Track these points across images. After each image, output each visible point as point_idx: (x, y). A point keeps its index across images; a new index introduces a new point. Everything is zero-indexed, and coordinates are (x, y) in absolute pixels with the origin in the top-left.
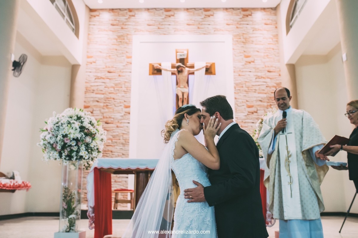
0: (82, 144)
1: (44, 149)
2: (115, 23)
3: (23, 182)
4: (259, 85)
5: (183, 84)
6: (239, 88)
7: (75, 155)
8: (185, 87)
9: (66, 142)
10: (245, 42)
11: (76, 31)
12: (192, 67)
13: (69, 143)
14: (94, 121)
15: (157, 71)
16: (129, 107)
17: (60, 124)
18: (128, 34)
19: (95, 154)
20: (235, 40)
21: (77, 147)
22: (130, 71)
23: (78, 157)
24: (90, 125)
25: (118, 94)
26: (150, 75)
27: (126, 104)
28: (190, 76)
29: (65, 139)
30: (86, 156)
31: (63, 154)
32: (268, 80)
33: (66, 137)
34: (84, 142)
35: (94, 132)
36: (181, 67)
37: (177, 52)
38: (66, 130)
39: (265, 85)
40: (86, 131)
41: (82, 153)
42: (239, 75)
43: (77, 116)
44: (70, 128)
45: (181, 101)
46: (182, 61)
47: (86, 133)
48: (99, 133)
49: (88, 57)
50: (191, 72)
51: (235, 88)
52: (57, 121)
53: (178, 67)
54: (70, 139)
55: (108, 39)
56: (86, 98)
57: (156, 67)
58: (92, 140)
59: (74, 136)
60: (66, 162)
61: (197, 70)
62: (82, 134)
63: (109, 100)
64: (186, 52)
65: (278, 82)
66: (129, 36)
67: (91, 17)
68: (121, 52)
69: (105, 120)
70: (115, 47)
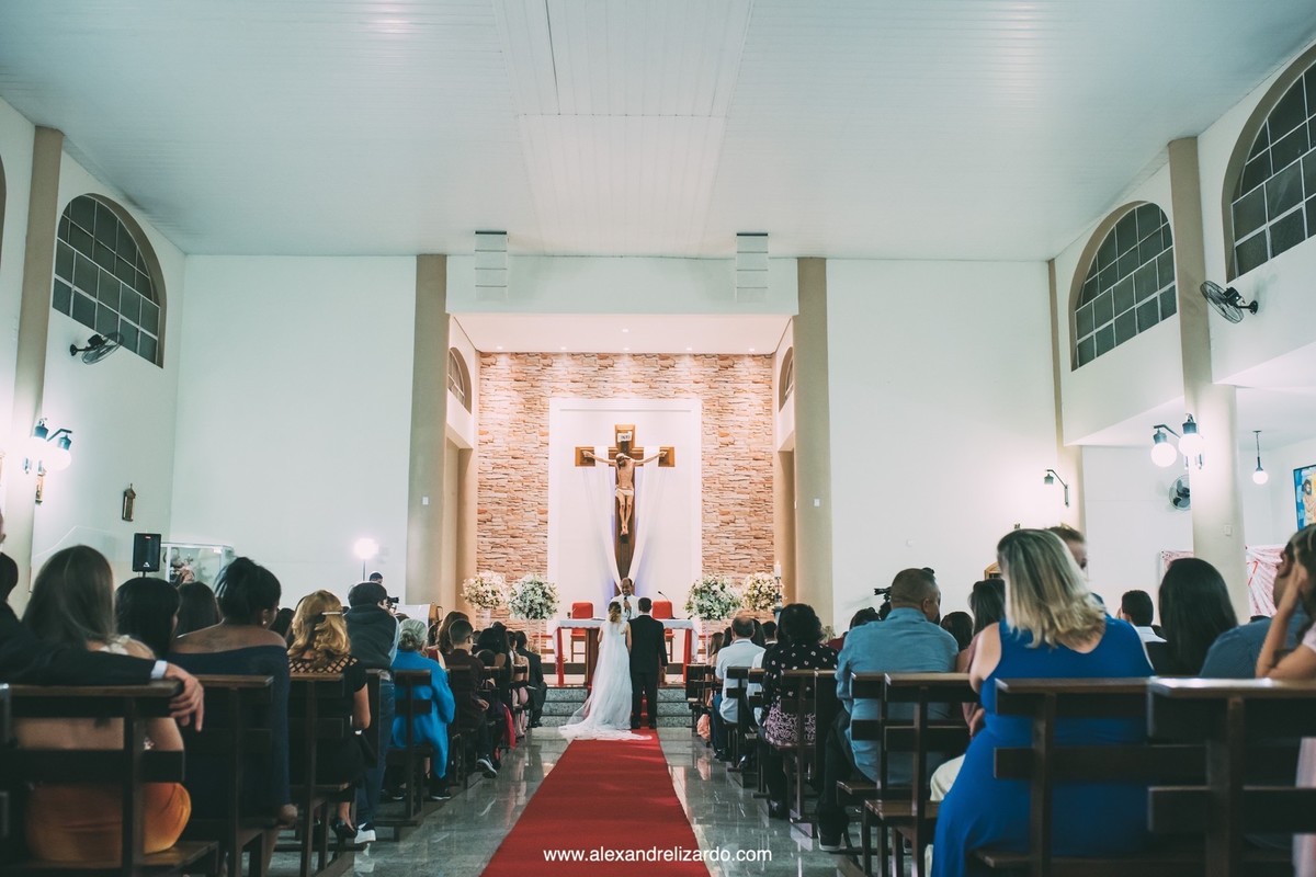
2: (521, 376)
4: (739, 481)
5: (626, 482)
8: (629, 487)
10: (722, 411)
11: (468, 403)
15: (586, 459)
16: (545, 512)
18: (541, 396)
20: (706, 407)
22: (546, 456)
25: (528, 493)
26: (576, 465)
27: (541, 508)
35: (552, 595)
36: (624, 458)
37: (618, 431)
40: (547, 596)
42: (710, 465)
43: (538, 583)
44: (535, 595)
45: (622, 508)
49: (481, 433)
50: (637, 464)
53: (619, 460)
54: (535, 603)
55: (511, 404)
56: (481, 498)
57: (586, 453)
59: (538, 601)
61: (647, 461)
62: (545, 599)
63: (515, 501)
64: (630, 433)
65: (767, 476)
66: (543, 400)
67: (483, 366)
68: (531, 425)
69: (511, 532)
70: (522, 416)
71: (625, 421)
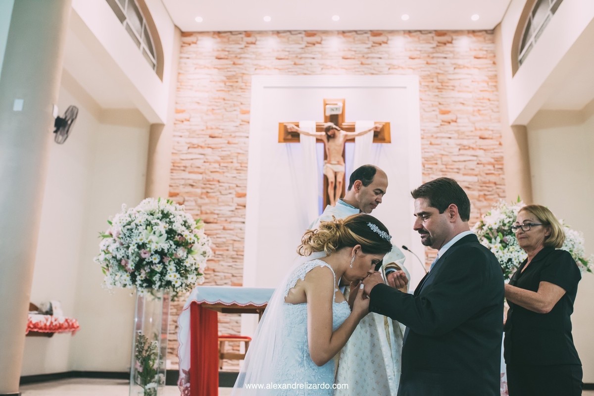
0: (170, 261)
1: (104, 268)
2: (222, 54)
3: (66, 320)
4: (465, 161)
5: (336, 157)
6: (430, 166)
7: (158, 279)
8: (339, 163)
9: (143, 256)
10: (442, 87)
11: (159, 68)
12: (352, 129)
13: (149, 259)
14: (191, 221)
15: (292, 136)
16: (244, 195)
17: (133, 225)
18: (243, 74)
19: (192, 278)
20: (423, 84)
21: (162, 266)
22: (247, 135)
23: (163, 283)
24: (184, 228)
25: (226, 174)
26: (279, 142)
27: (239, 190)
28: (348, 145)
29: (142, 251)
30: (176, 282)
31: (138, 278)
32: (480, 153)
33: (144, 248)
34: (173, 257)
35: (190, 239)
36: (333, 128)
37: (326, 104)
38: (143, 235)
39: (476, 161)
40: (177, 238)
41: (170, 276)
42: (431, 144)
43: (162, 212)
44: (150, 233)
45: (332, 186)
46: (334, 118)
47: (177, 241)
48: (199, 241)
49: (178, 112)
50: (348, 138)
51: (424, 166)
52: (129, 219)
53: (327, 130)
54: (150, 251)
55: (211, 81)
56: (172, 179)
57: (290, 129)
58: (187, 254)
59: (156, 247)
60: (142, 292)
61: (360, 134)
62: (171, 242)
63: (211, 183)
64: (340, 104)
65: (497, 155)
66: (245, 77)
67: (183, 45)
68: (231, 103)
69: (204, 217)
70: (222, 95)
71: (335, 96)
